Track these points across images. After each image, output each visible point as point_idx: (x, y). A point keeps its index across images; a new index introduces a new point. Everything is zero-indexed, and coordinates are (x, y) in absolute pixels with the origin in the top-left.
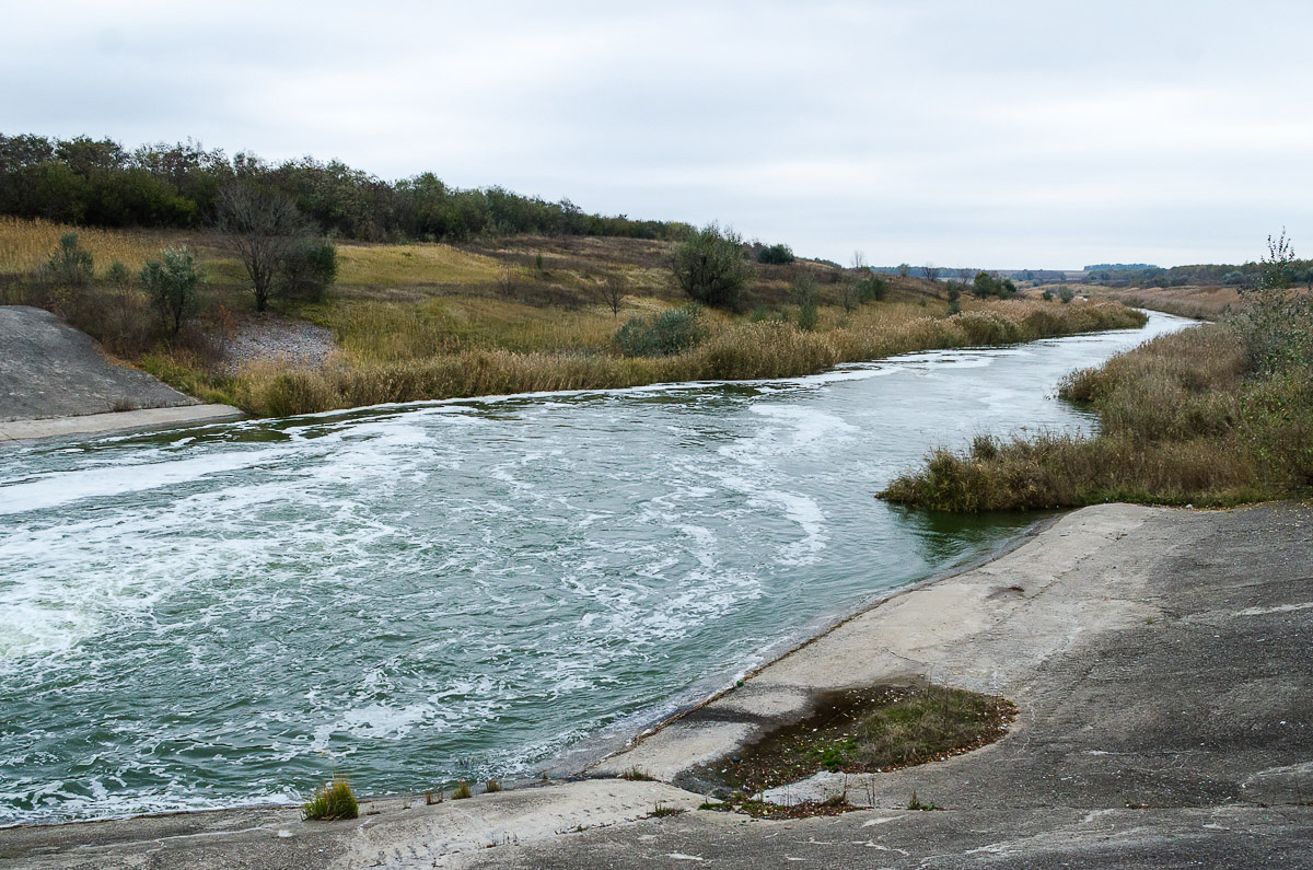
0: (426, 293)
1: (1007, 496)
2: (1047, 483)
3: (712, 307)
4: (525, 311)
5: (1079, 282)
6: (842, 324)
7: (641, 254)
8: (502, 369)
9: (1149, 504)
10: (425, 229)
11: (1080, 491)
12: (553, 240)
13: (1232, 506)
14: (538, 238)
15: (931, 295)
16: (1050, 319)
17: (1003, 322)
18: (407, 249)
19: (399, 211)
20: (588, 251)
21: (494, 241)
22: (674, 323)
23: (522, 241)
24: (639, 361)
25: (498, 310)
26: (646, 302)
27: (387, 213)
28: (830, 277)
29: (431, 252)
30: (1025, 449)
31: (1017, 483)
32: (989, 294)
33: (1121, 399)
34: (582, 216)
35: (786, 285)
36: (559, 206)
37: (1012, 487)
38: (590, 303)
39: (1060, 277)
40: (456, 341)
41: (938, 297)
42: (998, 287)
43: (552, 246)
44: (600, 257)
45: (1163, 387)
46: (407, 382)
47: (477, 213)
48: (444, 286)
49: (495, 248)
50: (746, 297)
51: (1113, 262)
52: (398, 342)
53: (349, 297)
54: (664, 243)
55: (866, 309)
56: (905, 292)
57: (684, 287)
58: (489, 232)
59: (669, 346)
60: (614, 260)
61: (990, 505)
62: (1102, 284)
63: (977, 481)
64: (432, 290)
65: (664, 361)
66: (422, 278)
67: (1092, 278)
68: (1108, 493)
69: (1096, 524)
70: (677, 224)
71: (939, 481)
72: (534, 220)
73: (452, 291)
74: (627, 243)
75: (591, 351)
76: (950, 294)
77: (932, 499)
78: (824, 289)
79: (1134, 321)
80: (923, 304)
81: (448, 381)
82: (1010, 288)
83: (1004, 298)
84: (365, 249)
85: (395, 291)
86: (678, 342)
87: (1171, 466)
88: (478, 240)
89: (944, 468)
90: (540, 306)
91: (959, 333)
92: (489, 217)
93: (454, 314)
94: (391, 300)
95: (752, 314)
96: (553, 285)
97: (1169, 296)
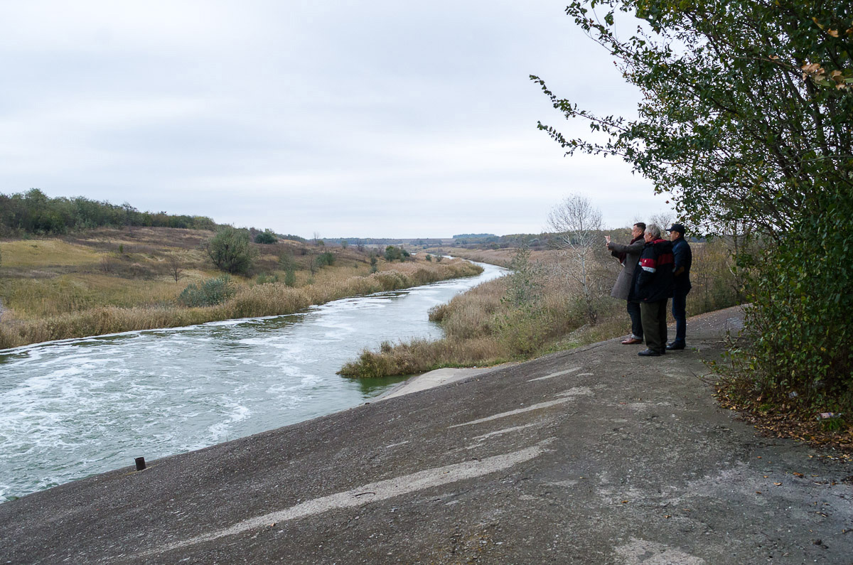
0: (56, 272)
1: (396, 369)
2: (414, 362)
3: (233, 275)
4: (121, 281)
5: (449, 246)
6: (310, 282)
7: (181, 239)
8: (116, 318)
9: (458, 367)
10: (37, 227)
11: (429, 364)
12: (123, 231)
13: (492, 366)
14: (112, 230)
15: (361, 261)
16: (428, 273)
17: (401, 277)
18: (34, 242)
19: (18, 215)
20: (146, 239)
21: (84, 233)
22: (214, 286)
23: (102, 233)
24: (197, 310)
25: (105, 281)
26: (192, 273)
27: (11, 217)
28: (300, 252)
29: (49, 244)
30: (405, 346)
31: (400, 363)
32: (394, 258)
33: (455, 319)
34: (137, 214)
35: (274, 258)
36: (122, 208)
37: (398, 364)
38: (159, 275)
39: (438, 243)
40: (82, 301)
41: (365, 262)
42: (399, 254)
43: (123, 236)
44: (155, 243)
45: (474, 312)
46: (61, 328)
47: (71, 215)
48: (66, 267)
49: (85, 238)
50: (253, 268)
51: (469, 233)
52: (46, 304)
53: (7, 276)
54: (193, 231)
55: (323, 271)
56: (345, 260)
57: (214, 262)
58: (80, 227)
59: (213, 300)
60: (165, 244)
61: (389, 373)
62: (462, 247)
63: (382, 362)
64: (59, 270)
65: (211, 309)
66: (48, 262)
67: (458, 244)
68: (440, 365)
69: (433, 377)
70: (200, 217)
71: (365, 364)
72: (108, 218)
73: (71, 270)
74: (170, 232)
75: (167, 305)
76: (372, 260)
77: (363, 373)
78: (298, 260)
79: (475, 272)
80: (356, 267)
81: (86, 326)
82: (406, 255)
83: (402, 261)
84: (6, 243)
85: (36, 271)
86: (217, 297)
87: (468, 350)
88: (72, 232)
89: (367, 358)
90: (129, 278)
91: (377, 284)
92: (79, 217)
93: (77, 285)
94: (35, 277)
95: (257, 277)
96: (134, 264)
97: (497, 255)
